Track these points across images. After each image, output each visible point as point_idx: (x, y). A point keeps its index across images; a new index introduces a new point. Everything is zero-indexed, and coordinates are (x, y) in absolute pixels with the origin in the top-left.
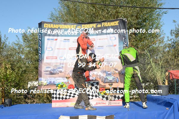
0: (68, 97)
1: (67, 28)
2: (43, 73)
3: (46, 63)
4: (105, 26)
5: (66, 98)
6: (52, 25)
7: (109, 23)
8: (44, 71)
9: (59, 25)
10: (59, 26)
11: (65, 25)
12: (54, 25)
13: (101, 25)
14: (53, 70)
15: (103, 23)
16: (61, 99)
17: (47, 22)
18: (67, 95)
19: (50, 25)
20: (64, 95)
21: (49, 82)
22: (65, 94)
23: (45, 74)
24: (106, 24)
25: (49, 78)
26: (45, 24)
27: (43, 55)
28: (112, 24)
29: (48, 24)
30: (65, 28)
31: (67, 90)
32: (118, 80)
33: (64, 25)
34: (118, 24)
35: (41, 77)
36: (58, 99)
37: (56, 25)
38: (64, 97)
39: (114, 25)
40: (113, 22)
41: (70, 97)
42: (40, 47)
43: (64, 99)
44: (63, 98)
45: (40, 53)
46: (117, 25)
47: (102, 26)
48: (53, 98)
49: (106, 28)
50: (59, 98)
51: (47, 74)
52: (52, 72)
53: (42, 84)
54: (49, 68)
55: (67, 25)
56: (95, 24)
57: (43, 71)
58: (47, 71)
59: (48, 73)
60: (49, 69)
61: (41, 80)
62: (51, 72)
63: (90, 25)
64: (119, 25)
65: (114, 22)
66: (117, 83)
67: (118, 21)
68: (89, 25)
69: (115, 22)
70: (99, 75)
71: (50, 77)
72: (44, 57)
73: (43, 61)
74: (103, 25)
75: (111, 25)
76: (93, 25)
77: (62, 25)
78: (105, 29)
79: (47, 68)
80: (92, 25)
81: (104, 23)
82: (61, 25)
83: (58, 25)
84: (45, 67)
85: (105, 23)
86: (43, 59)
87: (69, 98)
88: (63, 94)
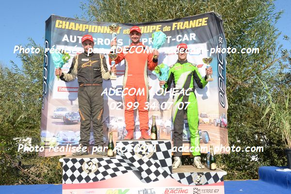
0: (100, 176)
1: (102, 32)
2: (50, 122)
3: (57, 100)
4: (178, 28)
5: (95, 179)
6: (72, 24)
7: (187, 23)
8: (52, 117)
9: (87, 26)
10: (87, 28)
11: (99, 27)
12: (77, 25)
13: (170, 27)
14: (70, 116)
15: (174, 24)
16: (84, 181)
17: (63, 18)
18: (97, 172)
19: (68, 23)
20: (90, 171)
21: (61, 139)
22: (94, 168)
23: (53, 123)
24: (180, 25)
25: (61, 132)
26: (58, 21)
27: (50, 83)
28: (194, 24)
29: (64, 22)
30: (99, 32)
31: (98, 159)
32: (207, 137)
33: (96, 27)
34: (206, 24)
35: (45, 129)
36: (76, 181)
37: (81, 25)
38: (92, 176)
39: (197, 26)
40: (195, 21)
41: (105, 177)
42: (46, 67)
43: (91, 181)
44: (88, 179)
45: (45, 80)
46: (203, 24)
47: (173, 29)
48: (66, 177)
49: (182, 32)
50: (80, 178)
51: (57, 123)
52: (70, 118)
53: (47, 144)
54: (63, 110)
55: (103, 27)
56: (158, 26)
57: (48, 117)
58: (58, 117)
59: (61, 121)
60: (64, 113)
61: (45, 137)
62: (67, 120)
63: (149, 27)
64: (209, 25)
65: (198, 20)
66: (206, 143)
67: (207, 18)
68: (146, 27)
69: (200, 20)
70: (166, 127)
71: (63, 130)
72: (52, 88)
73: (51, 95)
74: (174, 26)
75: (190, 27)
76: (154, 26)
77: (93, 26)
78: (178, 34)
79: (58, 110)
80: (152, 26)
81: (176, 23)
82: (90, 26)
83: (84, 25)
84: (55, 108)
85: (179, 23)
86: (51, 92)
87: (104, 179)
88: (90, 168)
